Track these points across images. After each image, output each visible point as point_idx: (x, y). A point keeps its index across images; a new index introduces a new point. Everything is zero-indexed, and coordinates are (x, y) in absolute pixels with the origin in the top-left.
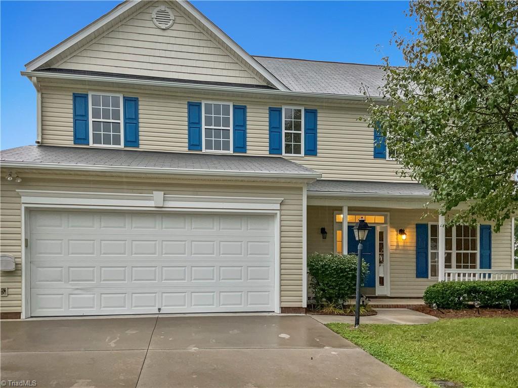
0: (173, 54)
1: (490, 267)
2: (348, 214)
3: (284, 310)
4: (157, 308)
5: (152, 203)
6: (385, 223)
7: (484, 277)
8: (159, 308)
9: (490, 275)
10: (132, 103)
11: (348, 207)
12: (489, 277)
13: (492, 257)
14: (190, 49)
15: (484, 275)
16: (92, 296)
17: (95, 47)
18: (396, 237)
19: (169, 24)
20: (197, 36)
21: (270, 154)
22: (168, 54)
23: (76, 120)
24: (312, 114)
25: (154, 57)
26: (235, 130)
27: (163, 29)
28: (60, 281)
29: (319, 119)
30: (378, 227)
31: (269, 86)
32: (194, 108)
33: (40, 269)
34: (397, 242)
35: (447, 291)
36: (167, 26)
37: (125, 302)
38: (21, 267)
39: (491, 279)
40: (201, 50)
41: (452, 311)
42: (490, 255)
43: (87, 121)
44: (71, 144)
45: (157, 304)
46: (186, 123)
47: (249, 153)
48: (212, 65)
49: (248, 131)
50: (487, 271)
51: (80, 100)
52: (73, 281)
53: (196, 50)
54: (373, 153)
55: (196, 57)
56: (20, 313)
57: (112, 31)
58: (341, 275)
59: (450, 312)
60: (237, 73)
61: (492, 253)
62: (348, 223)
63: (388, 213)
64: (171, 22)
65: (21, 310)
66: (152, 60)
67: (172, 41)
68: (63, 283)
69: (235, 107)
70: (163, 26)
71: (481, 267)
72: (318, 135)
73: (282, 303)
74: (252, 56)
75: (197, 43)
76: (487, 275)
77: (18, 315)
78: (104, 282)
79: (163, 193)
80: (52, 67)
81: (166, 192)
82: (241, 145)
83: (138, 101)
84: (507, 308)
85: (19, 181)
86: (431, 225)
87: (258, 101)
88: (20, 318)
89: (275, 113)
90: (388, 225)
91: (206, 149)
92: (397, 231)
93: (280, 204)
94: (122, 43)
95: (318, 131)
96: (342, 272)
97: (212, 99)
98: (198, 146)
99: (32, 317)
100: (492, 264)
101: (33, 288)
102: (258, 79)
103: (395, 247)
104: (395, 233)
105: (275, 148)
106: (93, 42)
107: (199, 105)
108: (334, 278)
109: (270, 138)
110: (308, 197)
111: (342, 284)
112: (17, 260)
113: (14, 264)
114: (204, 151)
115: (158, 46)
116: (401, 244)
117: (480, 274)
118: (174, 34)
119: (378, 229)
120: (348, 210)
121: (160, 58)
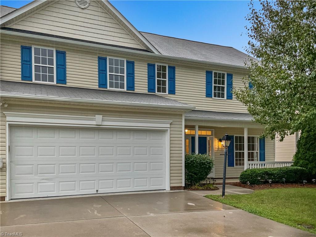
0: (89, 25)
1: (264, 161)
2: (199, 130)
3: (172, 188)
4: (96, 190)
5: (94, 123)
6: (212, 135)
7: (262, 166)
8: (97, 190)
9: (264, 164)
10: (61, 55)
11: (199, 126)
12: (264, 165)
13: (266, 154)
14: (100, 23)
15: (262, 164)
16: (53, 183)
17: (36, 16)
18: (217, 143)
19: (87, 6)
20: (104, 15)
21: (148, 92)
22: (85, 25)
23: (23, 64)
24: (172, 69)
25: (76, 26)
26: (127, 76)
27: (83, 9)
28: (32, 174)
29: (176, 72)
30: (208, 137)
31: (148, 50)
32: (102, 61)
33: (17, 166)
34: (218, 146)
35: (253, 174)
36: (85, 7)
37: (75, 187)
38: (6, 165)
39: (265, 167)
40: (107, 24)
41: (256, 186)
42: (264, 153)
43: (31, 65)
44: (19, 80)
45: (96, 188)
46: (97, 70)
47: (136, 91)
48: (113, 34)
49: (135, 77)
50: (263, 162)
51: (26, 50)
52: (40, 174)
53: (103, 24)
54: (205, 94)
55: (103, 28)
56: (4, 197)
57: (48, 6)
58: (202, 166)
59: (255, 186)
60: (128, 41)
61: (266, 152)
62: (199, 135)
63: (214, 129)
64: (88, 4)
65: (6, 195)
66: (75, 27)
67: (88, 16)
68: (33, 175)
69: (128, 62)
70: (83, 7)
71: (260, 160)
72: (176, 82)
73: (171, 184)
74: (139, 32)
75: (103, 19)
76: (263, 165)
77: (3, 199)
78: (61, 174)
79: (102, 116)
80: (6, 27)
81: (104, 115)
82: (131, 86)
83: (66, 54)
84: (283, 183)
85: (6, 106)
86: (236, 137)
87: (142, 59)
88: (5, 201)
89: (151, 67)
90: (214, 136)
91: (110, 87)
92: (218, 140)
93: (170, 124)
94: (55, 15)
95: (176, 79)
96: (202, 165)
97: (114, 56)
98: (105, 85)
99: (11, 199)
100: (266, 158)
101: (13, 180)
102: (141, 45)
103: (217, 149)
104: (217, 141)
105: (151, 89)
106: (35, 12)
107: (105, 59)
108: (198, 168)
109: (148, 83)
110: (186, 120)
111: (202, 172)
112: (3, 160)
113: (2, 163)
114: (109, 88)
115: (79, 19)
116: (220, 147)
117: (260, 164)
118: (89, 12)
119: (208, 138)
120: (199, 128)
121: (80, 27)
